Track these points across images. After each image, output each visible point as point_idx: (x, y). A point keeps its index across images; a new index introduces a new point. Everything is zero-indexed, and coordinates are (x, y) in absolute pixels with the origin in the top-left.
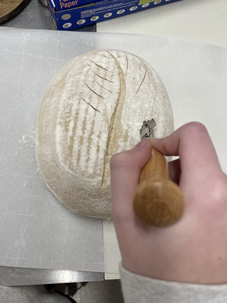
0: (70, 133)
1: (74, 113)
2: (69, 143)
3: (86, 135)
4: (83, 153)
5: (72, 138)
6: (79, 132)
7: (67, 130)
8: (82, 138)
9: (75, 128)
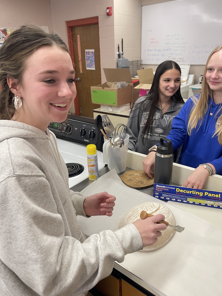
0: (133, 214)
1: (137, 210)
2: (131, 215)
3: (136, 216)
4: (133, 219)
5: (132, 215)
6: (135, 215)
7: (133, 213)
8: (135, 216)
9: (135, 213)
